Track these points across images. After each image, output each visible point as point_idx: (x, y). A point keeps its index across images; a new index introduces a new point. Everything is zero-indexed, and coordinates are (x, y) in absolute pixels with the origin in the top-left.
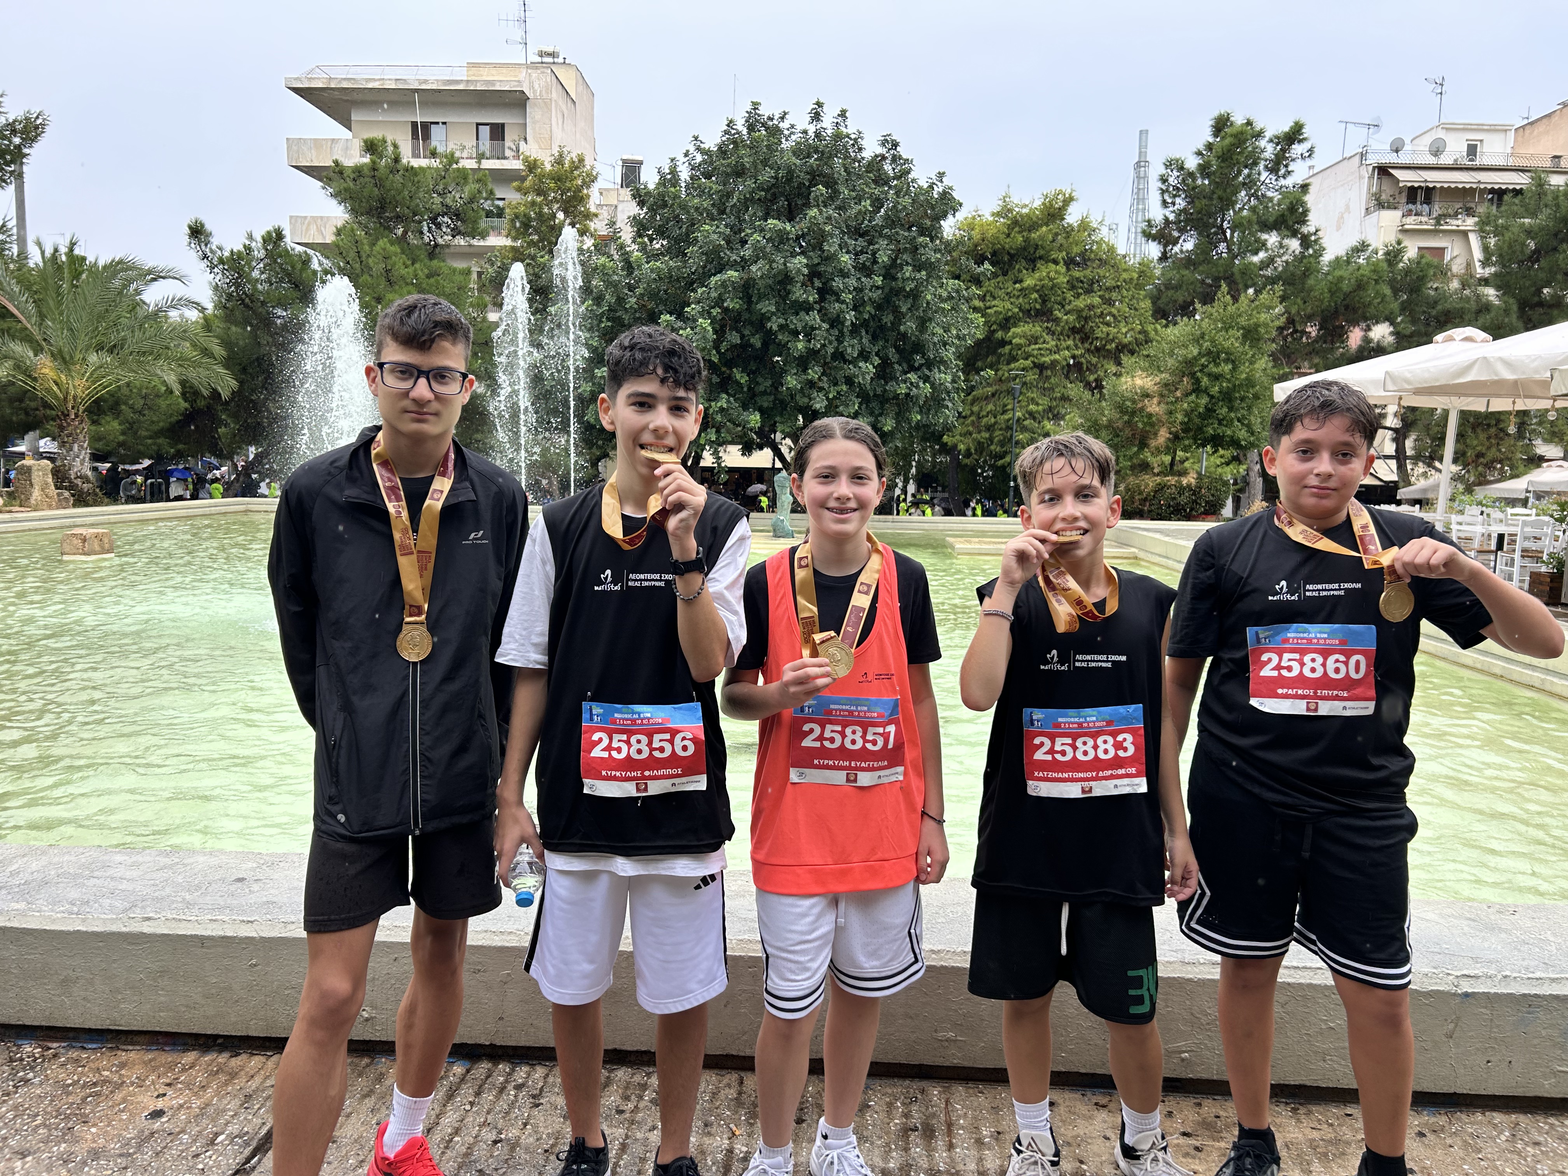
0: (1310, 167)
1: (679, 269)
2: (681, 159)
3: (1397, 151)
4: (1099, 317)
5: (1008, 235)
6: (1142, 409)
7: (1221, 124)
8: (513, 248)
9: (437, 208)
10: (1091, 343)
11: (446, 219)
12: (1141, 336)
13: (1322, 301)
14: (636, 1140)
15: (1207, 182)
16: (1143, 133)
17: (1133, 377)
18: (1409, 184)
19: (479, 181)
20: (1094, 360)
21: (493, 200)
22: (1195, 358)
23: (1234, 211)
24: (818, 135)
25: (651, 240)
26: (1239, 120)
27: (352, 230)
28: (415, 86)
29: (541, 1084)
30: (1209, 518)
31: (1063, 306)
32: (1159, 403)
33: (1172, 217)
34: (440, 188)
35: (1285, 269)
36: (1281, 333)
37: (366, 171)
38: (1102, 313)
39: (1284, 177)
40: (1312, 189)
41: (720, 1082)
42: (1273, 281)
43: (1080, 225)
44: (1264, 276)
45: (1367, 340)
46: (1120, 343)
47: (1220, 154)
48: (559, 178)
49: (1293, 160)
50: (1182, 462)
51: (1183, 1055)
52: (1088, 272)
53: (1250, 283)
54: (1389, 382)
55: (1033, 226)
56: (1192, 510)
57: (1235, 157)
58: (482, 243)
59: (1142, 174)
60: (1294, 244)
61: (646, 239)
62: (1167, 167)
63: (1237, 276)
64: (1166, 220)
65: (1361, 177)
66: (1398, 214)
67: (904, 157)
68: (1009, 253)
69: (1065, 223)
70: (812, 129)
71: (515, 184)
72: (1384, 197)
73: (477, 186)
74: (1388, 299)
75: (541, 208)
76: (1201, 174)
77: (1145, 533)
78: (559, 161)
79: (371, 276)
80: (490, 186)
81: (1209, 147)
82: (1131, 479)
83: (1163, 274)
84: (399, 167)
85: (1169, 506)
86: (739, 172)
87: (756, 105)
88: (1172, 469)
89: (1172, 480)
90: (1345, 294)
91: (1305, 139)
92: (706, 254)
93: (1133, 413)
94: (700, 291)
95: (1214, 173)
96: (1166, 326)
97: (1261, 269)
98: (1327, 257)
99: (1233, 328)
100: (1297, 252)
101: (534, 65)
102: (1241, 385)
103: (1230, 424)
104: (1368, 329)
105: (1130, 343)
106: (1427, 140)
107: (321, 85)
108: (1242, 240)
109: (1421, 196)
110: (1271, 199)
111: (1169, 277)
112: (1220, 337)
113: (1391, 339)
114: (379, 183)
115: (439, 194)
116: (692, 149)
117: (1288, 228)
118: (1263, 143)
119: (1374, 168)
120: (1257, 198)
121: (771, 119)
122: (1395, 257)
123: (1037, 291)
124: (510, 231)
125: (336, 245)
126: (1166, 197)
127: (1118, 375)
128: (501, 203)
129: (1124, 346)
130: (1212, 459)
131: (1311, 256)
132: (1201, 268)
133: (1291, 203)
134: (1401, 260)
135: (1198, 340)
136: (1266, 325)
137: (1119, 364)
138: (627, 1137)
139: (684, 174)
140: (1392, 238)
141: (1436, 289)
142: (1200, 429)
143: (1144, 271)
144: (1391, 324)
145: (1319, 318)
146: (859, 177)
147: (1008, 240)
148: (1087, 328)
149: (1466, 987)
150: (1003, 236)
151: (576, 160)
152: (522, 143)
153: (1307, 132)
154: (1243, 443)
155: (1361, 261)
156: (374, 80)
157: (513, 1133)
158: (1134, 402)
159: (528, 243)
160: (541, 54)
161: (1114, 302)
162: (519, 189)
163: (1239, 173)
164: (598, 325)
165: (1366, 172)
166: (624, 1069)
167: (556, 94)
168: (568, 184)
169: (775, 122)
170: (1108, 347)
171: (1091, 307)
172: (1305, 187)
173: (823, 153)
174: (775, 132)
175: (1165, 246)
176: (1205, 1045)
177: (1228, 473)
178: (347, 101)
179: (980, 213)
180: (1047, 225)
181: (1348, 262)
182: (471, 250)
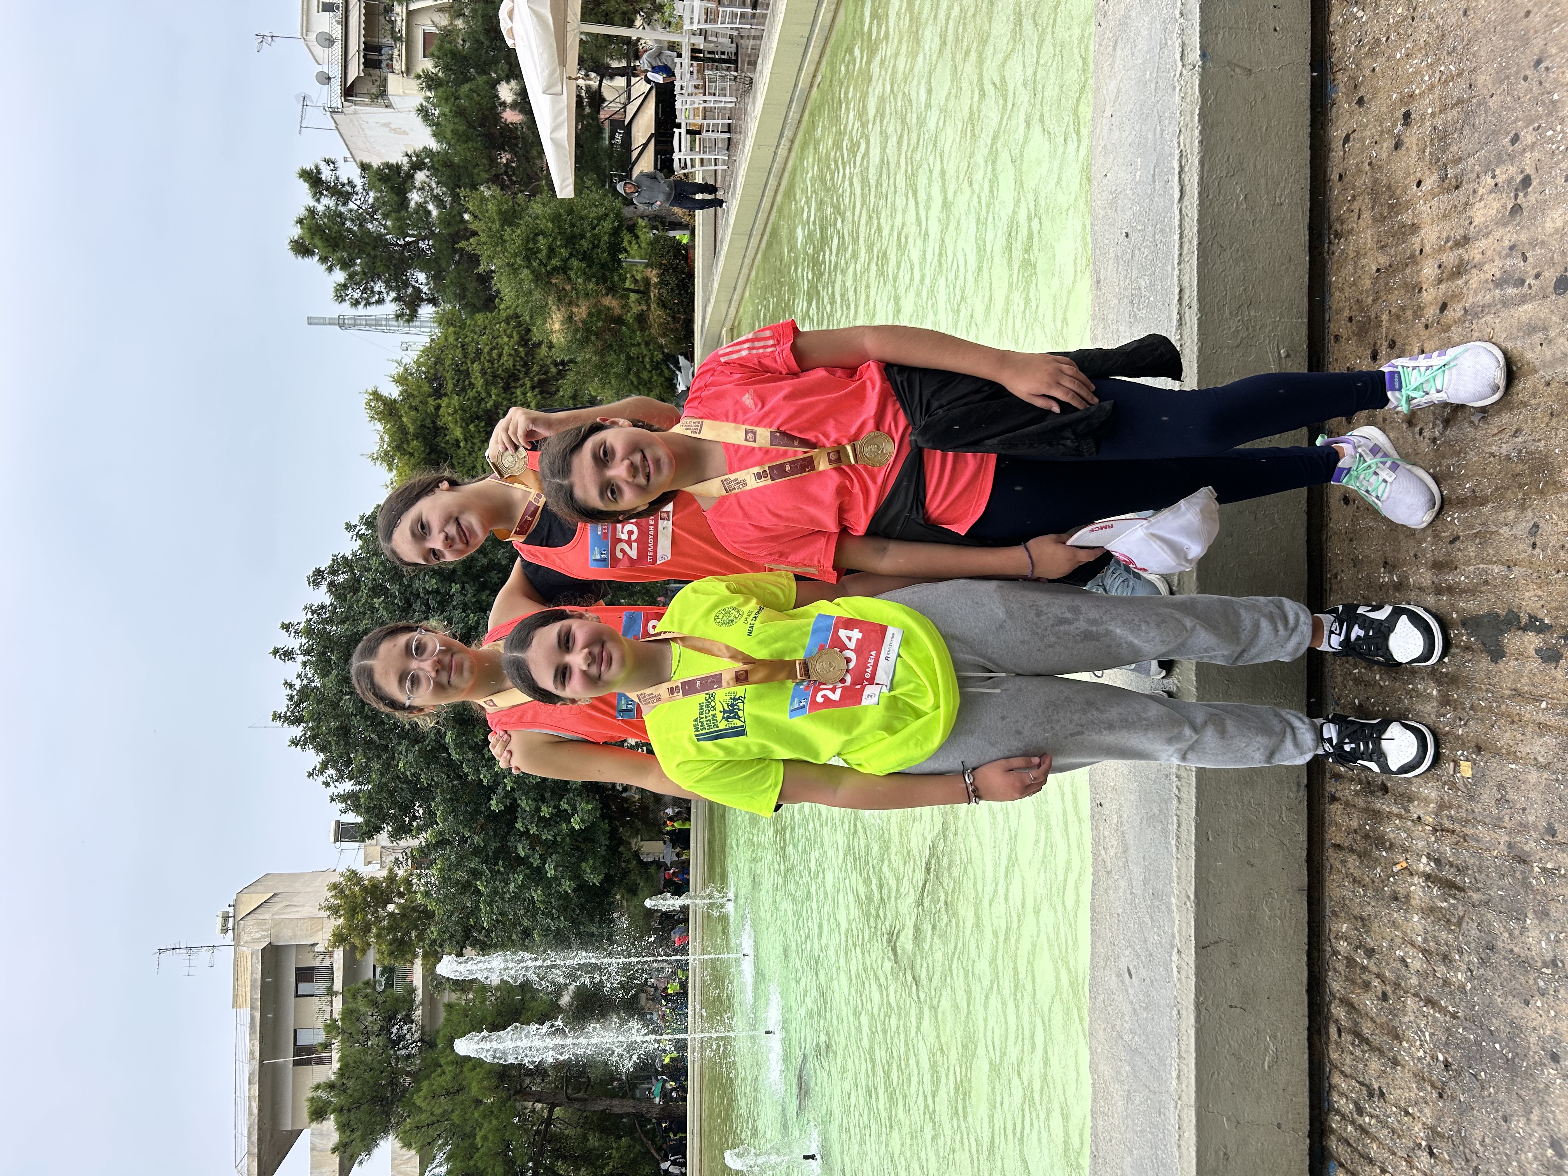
0: (346, 161)
1: (443, 792)
2: (332, 790)
3: (329, 79)
4: (493, 363)
5: (412, 455)
6: (584, 322)
7: (301, 248)
8: (424, 957)
9: (382, 1040)
10: (519, 371)
11: (394, 1030)
12: (513, 323)
13: (476, 149)
14: (1420, 985)
15: (359, 261)
16: (311, 321)
17: (552, 332)
18: (362, 67)
19: (354, 997)
20: (536, 368)
21: (375, 982)
22: (533, 272)
23: (387, 234)
24: (307, 652)
25: (415, 818)
26: (296, 232)
27: (405, 1132)
28: (256, 1063)
29: (1354, 1083)
30: (691, 255)
31: (483, 399)
32: (578, 306)
33: (393, 294)
34: (362, 1038)
35: (445, 185)
36: (508, 187)
37: (343, 1119)
38: (488, 361)
39: (354, 187)
40: (366, 160)
41: (1339, 871)
42: (456, 197)
43: (402, 384)
44: (451, 204)
45: (514, 106)
46: (519, 343)
47: (330, 249)
48: (353, 911)
49: (337, 179)
50: (636, 281)
51: (1283, 355)
52: (448, 375)
53: (458, 218)
54: (553, 91)
55: (402, 430)
56: (683, 273)
57: (334, 235)
58: (420, 992)
59: (350, 322)
60: (420, 176)
61: (414, 824)
62: (343, 300)
63: (452, 230)
64: (395, 299)
65: (355, 113)
66: (390, 77)
67: (330, 562)
68: (429, 454)
69: (399, 399)
70: (300, 658)
71: (358, 956)
72: (374, 91)
73: (360, 998)
74: (474, 87)
75: (383, 928)
76: (350, 267)
77: (707, 321)
78: (334, 910)
79: (453, 1111)
80: (360, 985)
81: (323, 259)
82: (653, 331)
83: (450, 302)
84: (339, 1083)
85: (680, 294)
86: (344, 732)
87: (276, 717)
88: (644, 292)
89: (654, 293)
90: (469, 127)
91: (317, 167)
92: (428, 764)
93: (588, 331)
94: (466, 770)
95: (349, 254)
96: (502, 299)
97: (445, 208)
98: (433, 144)
99: (502, 236)
100: (428, 173)
101: (236, 938)
102: (559, 227)
103: (597, 237)
104: (504, 104)
105: (518, 333)
106: (318, 50)
107: (255, 1164)
108: (414, 226)
109: (373, 56)
110: (376, 199)
111: (452, 296)
112: (512, 248)
113: (513, 83)
114: (356, 1104)
115: (368, 1039)
116: (322, 779)
117: (404, 182)
118: (320, 208)
119: (346, 100)
120: (375, 212)
121: (291, 698)
122: (432, 80)
123: (468, 425)
124: (406, 961)
125: (420, 1150)
126: (374, 300)
127: (551, 346)
128: (379, 970)
129: (522, 338)
130: (632, 252)
131: (431, 160)
132: (444, 265)
133: (380, 180)
134: (436, 75)
135: (514, 269)
136: (500, 203)
137: (541, 343)
138: (1416, 995)
139: (347, 786)
140: (414, 84)
141: (464, 41)
142: (603, 266)
143: (444, 321)
144: (499, 83)
145: (493, 151)
146: (350, 607)
147: (416, 455)
148: (503, 375)
149: (1195, 56)
150: (412, 461)
151: (333, 893)
152: (318, 948)
153: (309, 166)
154: (616, 224)
155: (437, 112)
156: (250, 1107)
157: (1419, 1132)
158: (577, 331)
159: (420, 941)
160: (225, 930)
161: (478, 349)
162: (364, 952)
163: (349, 230)
164: (502, 874)
165: (350, 108)
166: (1329, 981)
167: (265, 915)
168: (359, 900)
169: (295, 693)
170: (523, 354)
171: (483, 372)
172: (365, 167)
173: (325, 647)
174: (305, 693)
175: (422, 300)
176: (1270, 332)
177: (647, 235)
178: (272, 1137)
179: (389, 483)
180: (400, 417)
181: (438, 125)
182: (427, 1001)
